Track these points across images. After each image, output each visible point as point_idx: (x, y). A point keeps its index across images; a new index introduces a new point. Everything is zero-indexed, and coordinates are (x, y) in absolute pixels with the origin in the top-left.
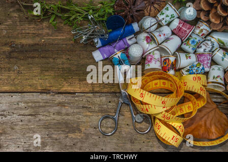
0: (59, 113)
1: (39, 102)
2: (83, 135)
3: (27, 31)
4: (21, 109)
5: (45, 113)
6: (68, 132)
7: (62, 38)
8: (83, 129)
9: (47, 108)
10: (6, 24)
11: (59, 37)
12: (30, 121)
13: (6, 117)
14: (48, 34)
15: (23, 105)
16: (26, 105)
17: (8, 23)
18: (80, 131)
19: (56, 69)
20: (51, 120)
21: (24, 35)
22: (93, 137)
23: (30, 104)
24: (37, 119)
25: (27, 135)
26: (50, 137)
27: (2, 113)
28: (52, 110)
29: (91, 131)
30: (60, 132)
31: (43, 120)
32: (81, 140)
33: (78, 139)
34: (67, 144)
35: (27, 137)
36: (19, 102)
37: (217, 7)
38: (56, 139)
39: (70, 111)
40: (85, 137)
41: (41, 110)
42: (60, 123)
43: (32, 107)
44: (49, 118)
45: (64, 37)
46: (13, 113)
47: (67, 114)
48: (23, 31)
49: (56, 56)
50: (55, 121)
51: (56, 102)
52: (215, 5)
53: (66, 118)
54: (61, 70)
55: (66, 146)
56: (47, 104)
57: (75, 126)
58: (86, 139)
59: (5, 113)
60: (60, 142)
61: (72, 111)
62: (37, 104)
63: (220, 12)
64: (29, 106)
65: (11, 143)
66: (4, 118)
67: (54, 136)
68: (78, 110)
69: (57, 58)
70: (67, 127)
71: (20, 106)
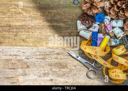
0: (56, 58)
1: (46, 52)
2: (68, 70)
3: (18, 19)
4: (37, 55)
5: (49, 58)
6: (61, 68)
7: (37, 22)
8: (69, 67)
9: (50, 55)
10: (7, 15)
11: (35, 22)
12: (41, 62)
13: (29, 59)
14: (29, 20)
15: (38, 53)
16: (39, 53)
17: (8, 14)
18: (67, 67)
19: (34, 38)
20: (52, 61)
21: (17, 20)
22: (74, 71)
23: (42, 53)
24: (45, 61)
25: (40, 69)
26: (52, 70)
27: (27, 57)
28: (53, 56)
29: (73, 68)
30: (57, 68)
31: (48, 62)
32: (68, 72)
33: (66, 72)
34: (60, 74)
35: (39, 70)
36: (36, 52)
37: (115, 6)
38: (55, 72)
39: (62, 57)
40: (69, 71)
41: (47, 56)
42: (57, 63)
43: (43, 55)
44: (51, 61)
45: (38, 22)
46: (33, 58)
47: (61, 59)
48: (16, 19)
49: (34, 31)
50: (54, 62)
51: (55, 53)
52: (114, 5)
53: (61, 61)
54: (37, 38)
55: (59, 75)
56: (51, 53)
57: (65, 65)
58: (70, 72)
59: (28, 57)
60: (56, 73)
61: (63, 57)
62: (45, 53)
63: (116, 9)
64: (41, 54)
65: (31, 73)
66: (28, 60)
67: (54, 70)
68: (66, 57)
69: (34, 32)
70: (60, 65)
71: (36, 54)
